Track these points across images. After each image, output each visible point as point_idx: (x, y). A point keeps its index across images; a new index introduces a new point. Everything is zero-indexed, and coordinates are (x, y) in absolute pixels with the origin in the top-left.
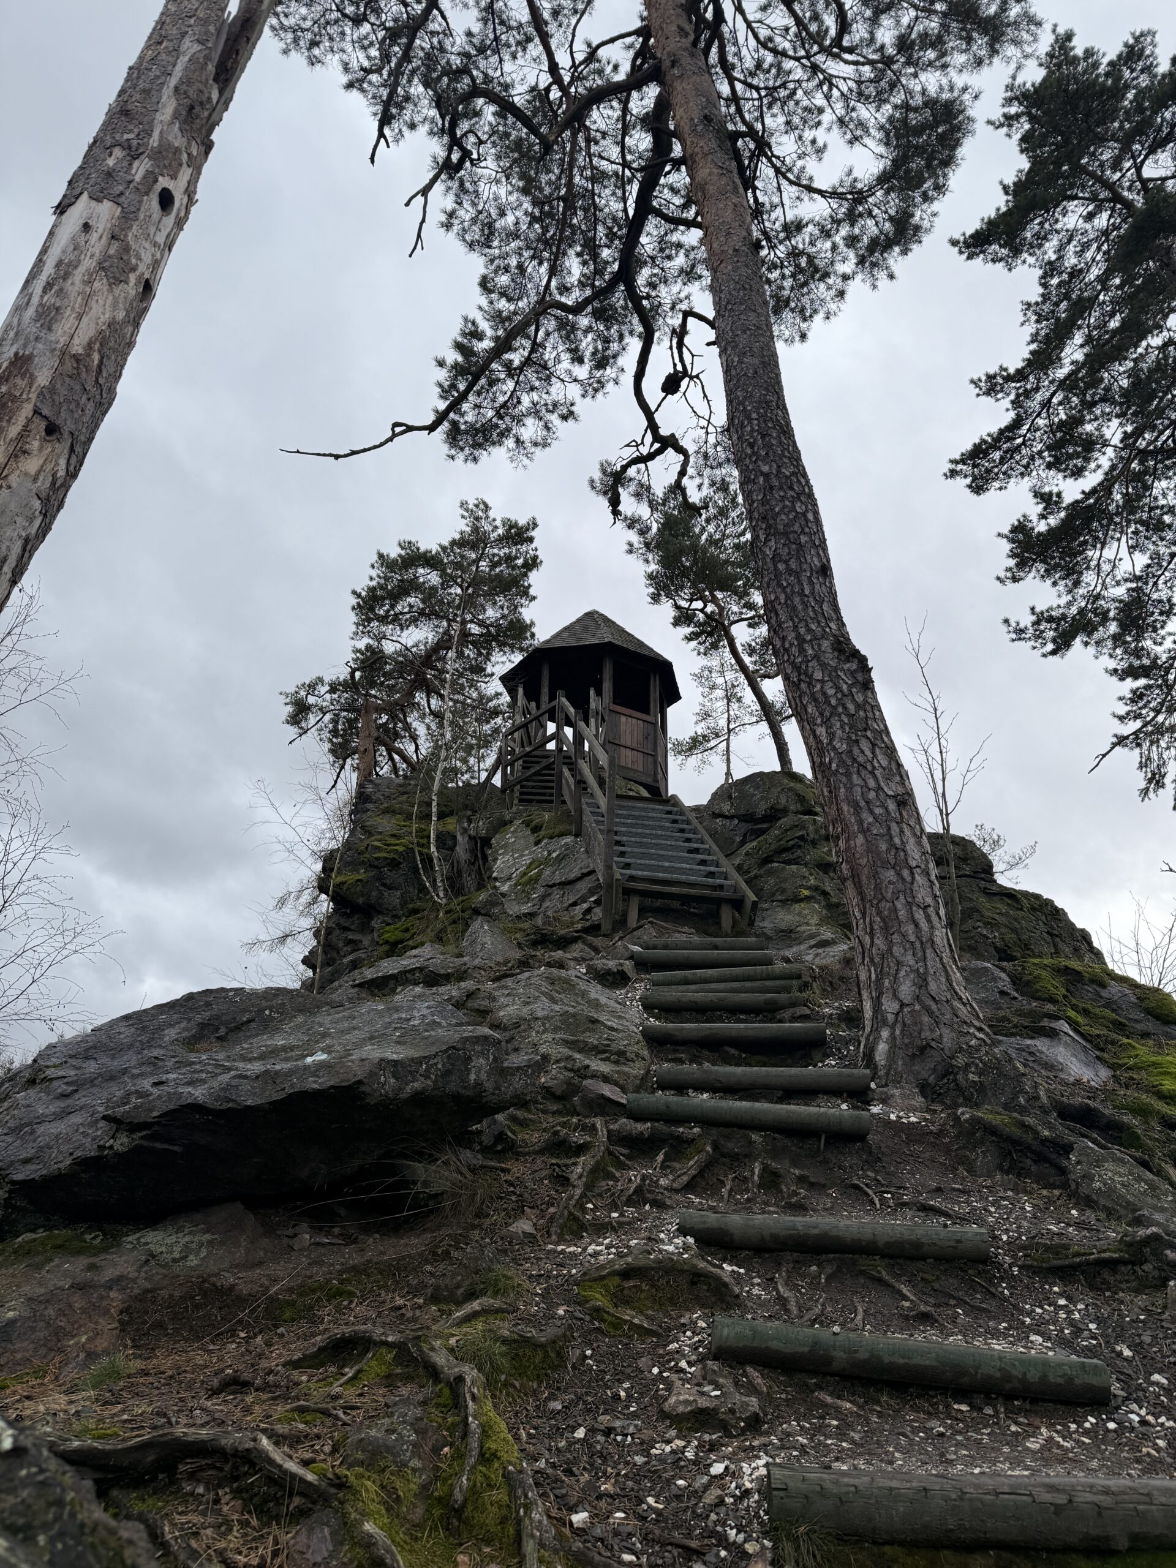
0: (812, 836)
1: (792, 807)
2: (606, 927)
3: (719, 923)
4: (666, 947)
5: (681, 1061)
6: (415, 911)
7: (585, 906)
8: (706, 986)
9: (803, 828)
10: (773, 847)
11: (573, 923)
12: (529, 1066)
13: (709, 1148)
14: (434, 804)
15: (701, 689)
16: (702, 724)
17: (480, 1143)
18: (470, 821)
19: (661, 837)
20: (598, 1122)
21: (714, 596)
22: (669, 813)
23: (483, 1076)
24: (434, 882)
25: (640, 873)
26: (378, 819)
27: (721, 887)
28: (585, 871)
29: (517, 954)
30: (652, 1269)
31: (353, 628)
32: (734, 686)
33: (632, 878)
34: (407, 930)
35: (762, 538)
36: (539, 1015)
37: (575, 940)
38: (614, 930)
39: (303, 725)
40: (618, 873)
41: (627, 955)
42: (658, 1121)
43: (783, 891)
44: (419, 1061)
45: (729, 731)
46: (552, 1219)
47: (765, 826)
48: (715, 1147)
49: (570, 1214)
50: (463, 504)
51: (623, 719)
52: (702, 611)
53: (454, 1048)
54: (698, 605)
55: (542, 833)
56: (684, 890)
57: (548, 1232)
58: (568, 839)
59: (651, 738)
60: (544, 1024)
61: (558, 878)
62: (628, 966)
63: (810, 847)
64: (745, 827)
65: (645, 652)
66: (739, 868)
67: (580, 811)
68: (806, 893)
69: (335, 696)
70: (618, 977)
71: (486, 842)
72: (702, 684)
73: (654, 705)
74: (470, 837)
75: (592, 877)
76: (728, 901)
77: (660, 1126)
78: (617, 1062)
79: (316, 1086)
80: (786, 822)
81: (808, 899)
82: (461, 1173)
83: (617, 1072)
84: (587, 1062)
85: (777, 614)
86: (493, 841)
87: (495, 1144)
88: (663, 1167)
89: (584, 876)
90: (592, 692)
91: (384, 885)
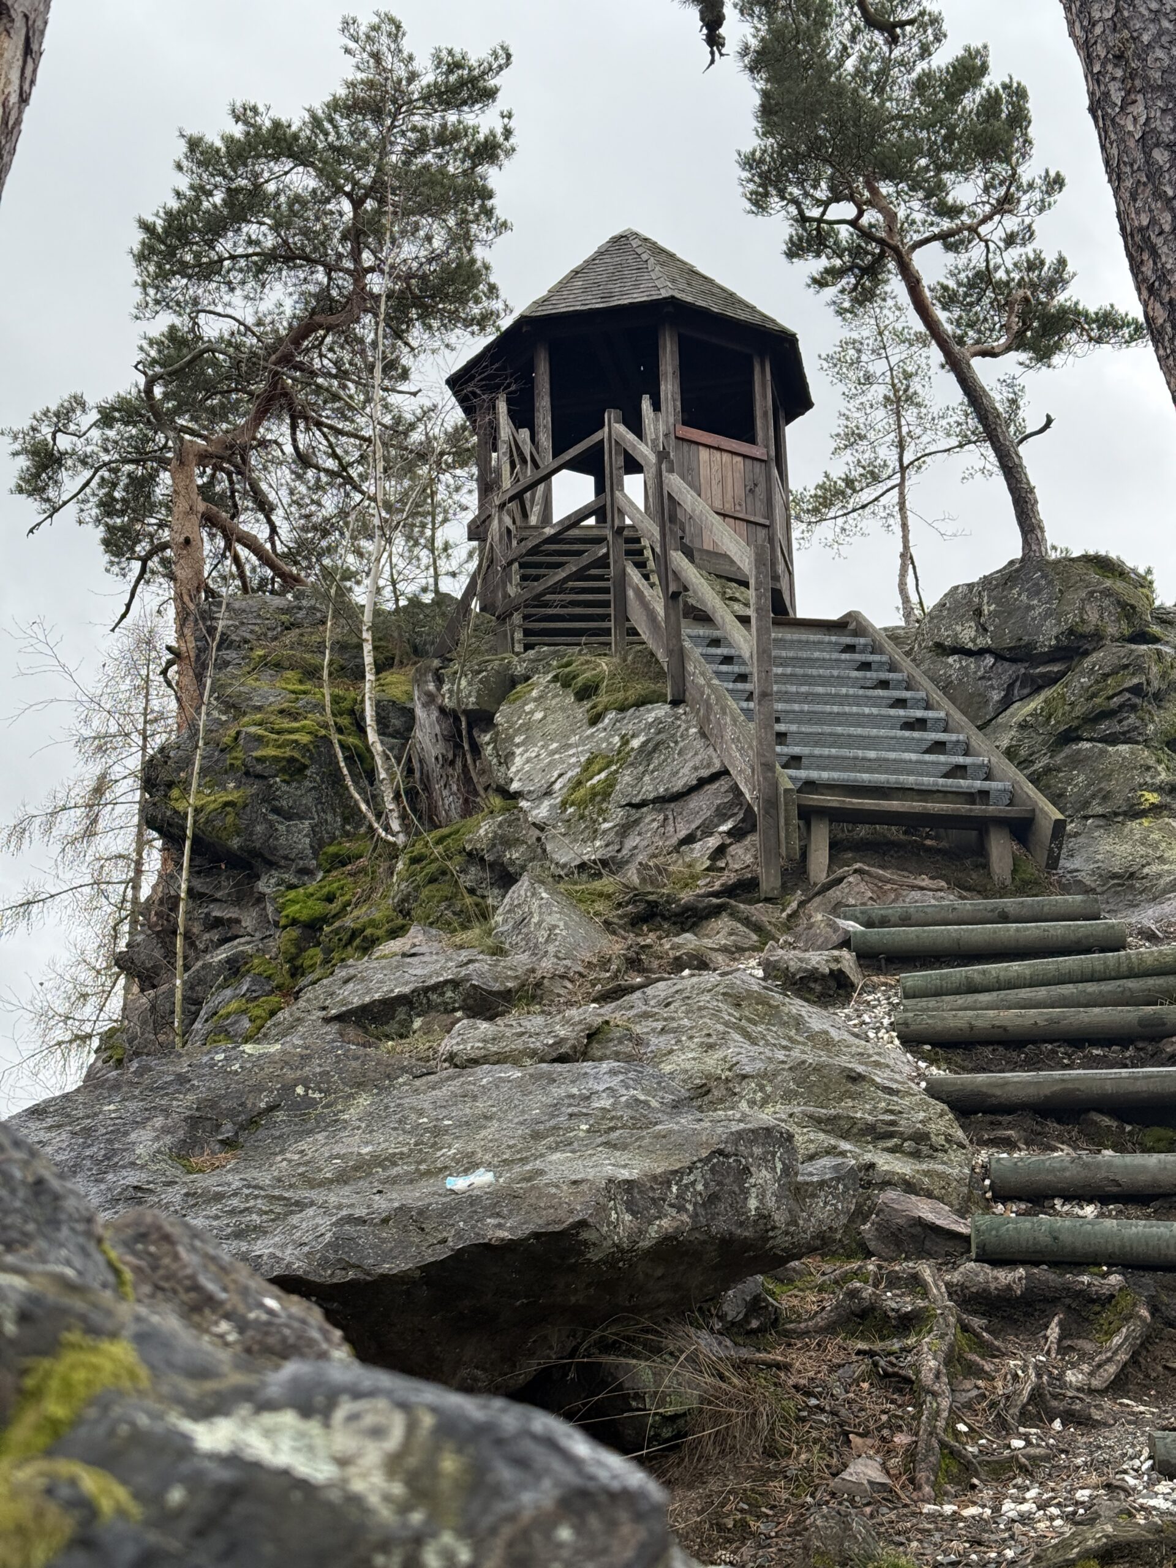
0: (1156, 684)
1: (1112, 630)
2: (769, 882)
3: (986, 866)
4: (906, 921)
5: (1009, 1145)
6: (342, 861)
7: (713, 842)
8: (1013, 995)
9: (1140, 669)
10: (1078, 711)
11: (694, 877)
12: (838, 1179)
13: (1144, 1313)
14: (367, 647)
15: (841, 388)
16: (848, 456)
17: (721, 1318)
18: (439, 680)
19: (843, 700)
20: (926, 1269)
21: (874, 191)
22: (850, 648)
23: (771, 1202)
24: (374, 800)
25: (825, 775)
26: (250, 681)
27: (984, 794)
28: (705, 773)
29: (616, 947)
30: (1149, 1543)
31: (137, 295)
32: (908, 376)
33: (810, 786)
34: (330, 899)
35: (1117, 97)
36: (748, 1069)
37: (716, 912)
38: (786, 889)
39: (51, 493)
40: (787, 778)
41: (836, 938)
42: (1036, 1264)
43: (1106, 797)
44: (665, 1180)
45: (903, 469)
46: (911, 1454)
47: (1056, 668)
48: (1154, 1310)
49: (943, 1445)
50: (348, 24)
51: (704, 453)
52: (854, 223)
53: (720, 1152)
54: (844, 210)
55: (603, 699)
56: (917, 806)
57: (912, 1481)
58: (659, 711)
59: (761, 490)
60: (762, 1088)
61: (649, 789)
62: (847, 960)
63: (1152, 708)
64: (1010, 671)
65: (742, 315)
66: (1010, 753)
67: (679, 656)
68: (1153, 798)
69: (111, 434)
70: (833, 984)
71: (482, 719)
72: (842, 378)
73: (763, 426)
74: (442, 710)
75: (722, 784)
76: (1001, 822)
77: (1041, 1272)
78: (916, 1155)
79: (505, 1234)
80: (1100, 659)
81: (1156, 810)
82: (722, 1377)
83: (926, 1173)
84: (868, 1157)
85: (1155, 254)
86: (498, 718)
87: (746, 1319)
88: (1063, 1350)
89: (702, 782)
90: (646, 404)
91: (276, 811)
